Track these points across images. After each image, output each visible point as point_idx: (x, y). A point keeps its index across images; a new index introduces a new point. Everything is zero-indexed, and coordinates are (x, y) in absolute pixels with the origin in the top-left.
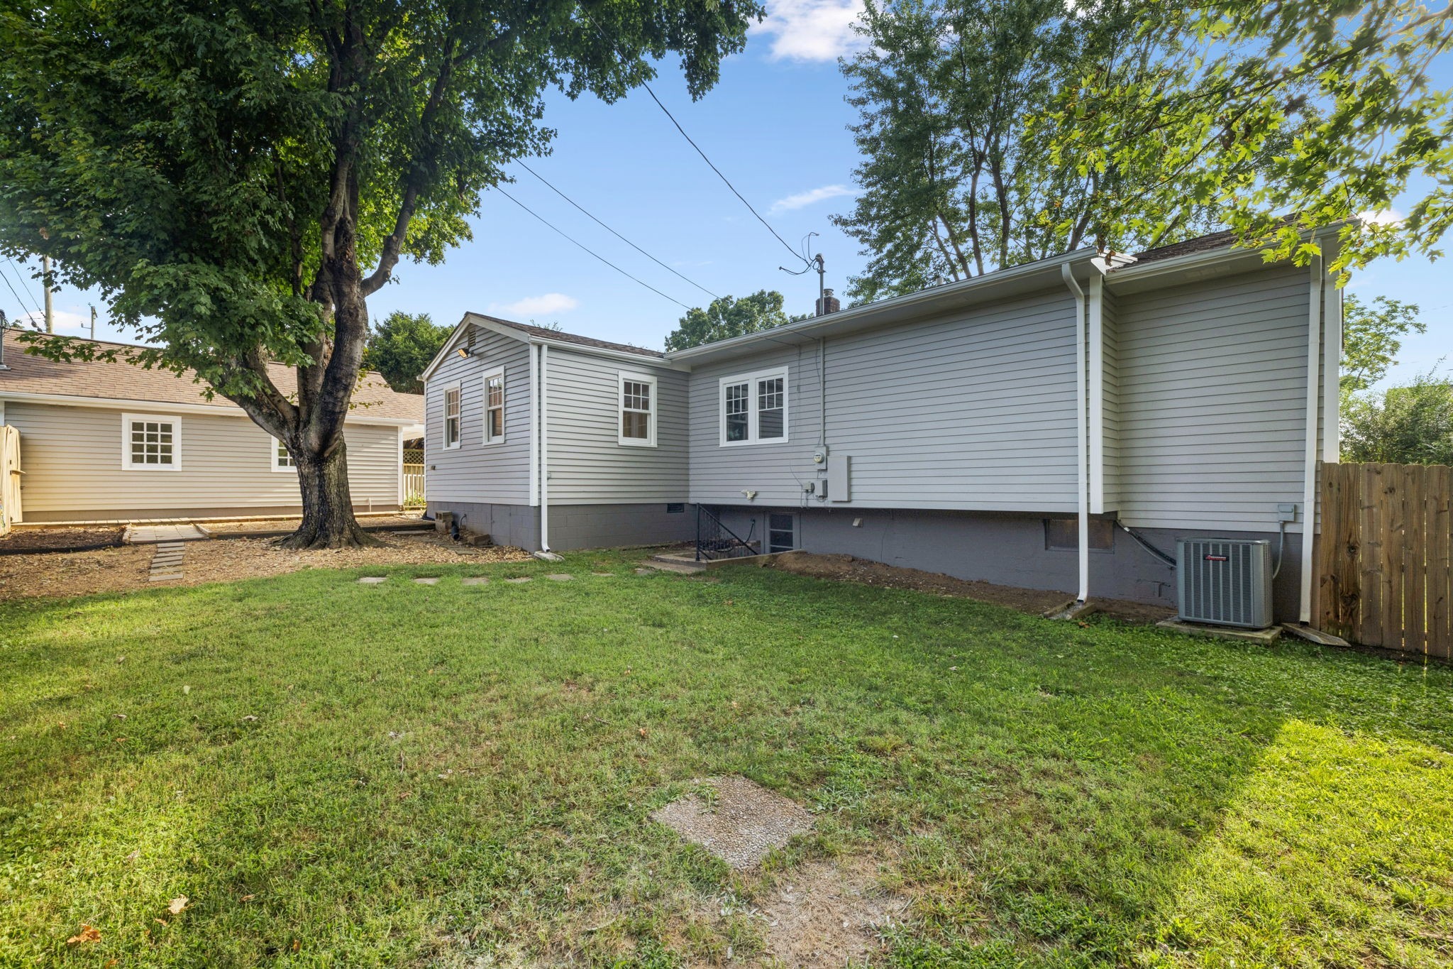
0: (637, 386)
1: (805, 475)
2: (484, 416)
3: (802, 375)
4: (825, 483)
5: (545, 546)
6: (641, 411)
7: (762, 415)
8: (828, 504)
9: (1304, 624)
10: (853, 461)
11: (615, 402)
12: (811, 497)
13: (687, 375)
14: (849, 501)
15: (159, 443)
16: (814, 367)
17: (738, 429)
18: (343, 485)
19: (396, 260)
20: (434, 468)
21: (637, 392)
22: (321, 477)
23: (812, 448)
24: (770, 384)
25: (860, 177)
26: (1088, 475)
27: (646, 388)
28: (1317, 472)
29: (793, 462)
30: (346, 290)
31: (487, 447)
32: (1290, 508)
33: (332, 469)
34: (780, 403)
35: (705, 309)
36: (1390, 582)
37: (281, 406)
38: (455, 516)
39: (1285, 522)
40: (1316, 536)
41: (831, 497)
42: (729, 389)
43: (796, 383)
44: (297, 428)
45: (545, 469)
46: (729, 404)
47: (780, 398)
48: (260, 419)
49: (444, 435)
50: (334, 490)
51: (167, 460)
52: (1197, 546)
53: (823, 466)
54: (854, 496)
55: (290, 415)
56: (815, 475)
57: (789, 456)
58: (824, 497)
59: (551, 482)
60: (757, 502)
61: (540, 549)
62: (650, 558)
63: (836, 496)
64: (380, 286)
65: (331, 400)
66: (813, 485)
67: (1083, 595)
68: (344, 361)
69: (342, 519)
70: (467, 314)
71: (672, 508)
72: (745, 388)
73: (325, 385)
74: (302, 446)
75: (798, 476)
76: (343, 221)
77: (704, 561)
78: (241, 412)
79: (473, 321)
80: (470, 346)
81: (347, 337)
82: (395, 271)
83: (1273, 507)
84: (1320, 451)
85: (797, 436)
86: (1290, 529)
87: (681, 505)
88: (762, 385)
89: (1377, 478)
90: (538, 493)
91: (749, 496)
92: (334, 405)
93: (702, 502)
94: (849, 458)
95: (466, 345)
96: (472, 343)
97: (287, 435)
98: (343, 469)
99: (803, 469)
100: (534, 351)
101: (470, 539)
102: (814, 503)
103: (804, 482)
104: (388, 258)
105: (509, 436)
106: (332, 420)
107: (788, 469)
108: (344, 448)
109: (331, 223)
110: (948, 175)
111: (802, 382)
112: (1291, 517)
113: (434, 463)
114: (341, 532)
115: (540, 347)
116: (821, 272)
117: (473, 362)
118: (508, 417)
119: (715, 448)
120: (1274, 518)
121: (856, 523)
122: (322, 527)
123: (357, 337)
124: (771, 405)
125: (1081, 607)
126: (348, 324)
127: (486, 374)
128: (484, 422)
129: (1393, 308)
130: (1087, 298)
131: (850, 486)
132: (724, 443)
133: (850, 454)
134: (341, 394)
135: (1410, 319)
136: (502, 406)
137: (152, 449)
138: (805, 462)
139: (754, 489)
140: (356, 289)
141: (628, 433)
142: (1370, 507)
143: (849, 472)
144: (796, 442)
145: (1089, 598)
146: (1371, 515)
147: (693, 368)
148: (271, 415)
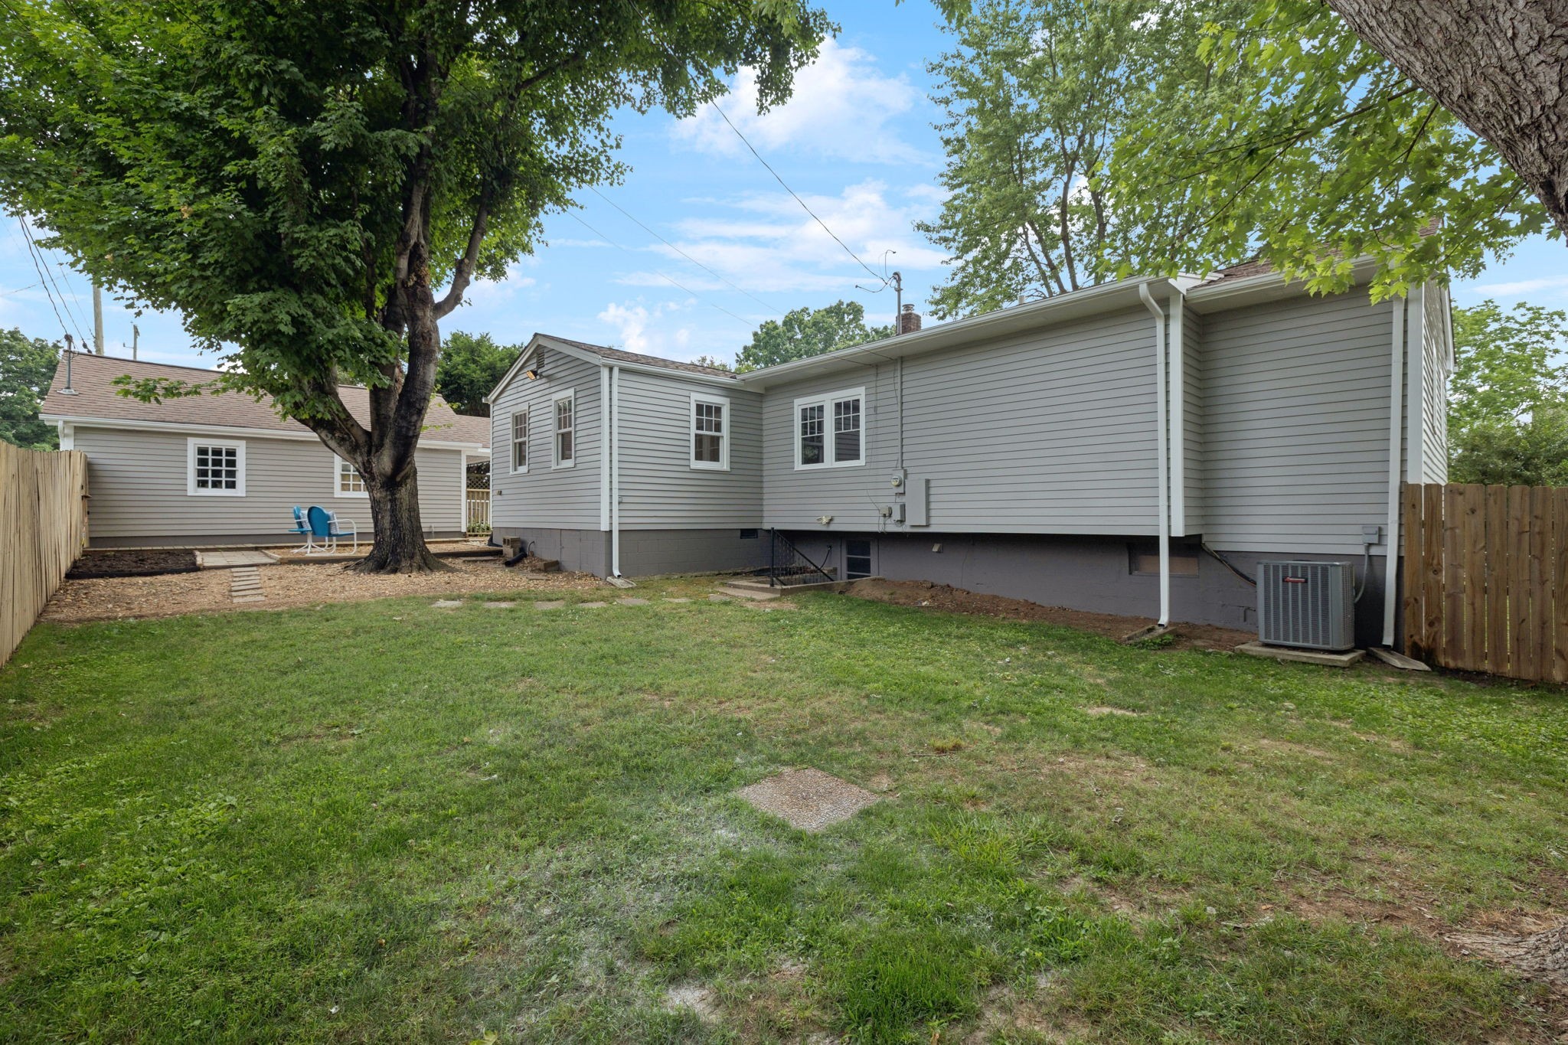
0: (709, 408)
1: (881, 499)
2: (553, 440)
3: (879, 396)
4: (903, 507)
5: (616, 572)
6: (713, 433)
7: (838, 437)
8: (906, 528)
9: (1387, 648)
10: (932, 484)
11: (685, 424)
12: (888, 521)
13: (761, 395)
14: (927, 526)
15: (224, 468)
16: (891, 387)
17: (813, 452)
18: (414, 510)
19: (467, 283)
20: (500, 493)
21: (709, 413)
22: (393, 501)
23: (890, 471)
24: (847, 405)
25: (945, 179)
26: (1169, 497)
27: (718, 410)
28: (1401, 493)
29: (870, 486)
30: (420, 313)
31: (557, 471)
32: (1375, 530)
33: (403, 493)
34: (857, 425)
35: (780, 323)
36: (1473, 604)
37: (354, 430)
38: (523, 542)
39: (1370, 545)
40: (1400, 559)
41: (908, 522)
42: (804, 410)
43: (873, 404)
44: (369, 453)
45: (616, 493)
46: (804, 426)
47: (857, 419)
48: (333, 444)
49: (511, 459)
50: (405, 515)
51: (231, 485)
52: (1276, 568)
53: (901, 490)
54: (933, 521)
55: (362, 439)
56: (893, 499)
57: (864, 479)
58: (902, 521)
59: (623, 507)
60: (833, 528)
61: (611, 574)
62: (724, 585)
63: (915, 521)
64: (452, 308)
65: (404, 424)
66: (890, 509)
67: (1164, 619)
68: (418, 385)
69: (414, 544)
70: (536, 335)
71: (747, 533)
72: (821, 409)
73: (398, 409)
74: (374, 470)
75: (874, 499)
76: (417, 245)
77: (778, 587)
78: (313, 436)
79: (541, 342)
80: (539, 367)
81: (420, 361)
82: (466, 294)
83: (1358, 529)
84: (1403, 472)
85: (874, 459)
86: (1374, 551)
87: (755, 531)
88: (838, 405)
89: (1460, 498)
90: (607, 518)
91: (825, 520)
92: (408, 429)
93: (777, 527)
94: (928, 481)
95: (534, 367)
96: (540, 365)
97: (359, 459)
98: (414, 494)
99: (880, 492)
100: (605, 373)
101: (540, 565)
102: (892, 527)
103: (881, 506)
104: (461, 281)
105: (579, 460)
106: (405, 445)
107: (865, 493)
108: (415, 472)
109: (405, 248)
110: (1039, 178)
111: (879, 403)
112: (1375, 539)
113: (500, 487)
114: (412, 558)
115: (611, 369)
116: (899, 290)
117: (541, 384)
118: (579, 441)
119: (788, 471)
120: (1360, 540)
121: (935, 549)
122: (394, 552)
123: (430, 361)
124: (847, 426)
125: (1161, 630)
126: (420, 348)
127: (556, 397)
128: (553, 446)
129: (1537, 314)
130: (1167, 317)
131: (928, 510)
132: (799, 466)
133: (928, 477)
134: (415, 418)
135: (1556, 326)
136: (572, 429)
137: (216, 473)
138: (881, 485)
139: (830, 514)
140: (429, 313)
141: (699, 456)
142: (1452, 529)
143: (928, 495)
144: (873, 466)
145: (1170, 623)
146: (1454, 537)
147: (767, 389)
148: (343, 439)
